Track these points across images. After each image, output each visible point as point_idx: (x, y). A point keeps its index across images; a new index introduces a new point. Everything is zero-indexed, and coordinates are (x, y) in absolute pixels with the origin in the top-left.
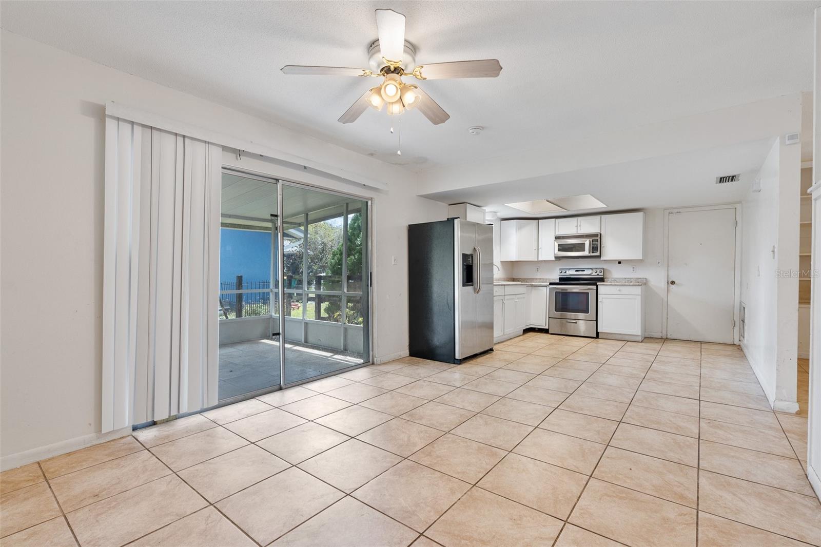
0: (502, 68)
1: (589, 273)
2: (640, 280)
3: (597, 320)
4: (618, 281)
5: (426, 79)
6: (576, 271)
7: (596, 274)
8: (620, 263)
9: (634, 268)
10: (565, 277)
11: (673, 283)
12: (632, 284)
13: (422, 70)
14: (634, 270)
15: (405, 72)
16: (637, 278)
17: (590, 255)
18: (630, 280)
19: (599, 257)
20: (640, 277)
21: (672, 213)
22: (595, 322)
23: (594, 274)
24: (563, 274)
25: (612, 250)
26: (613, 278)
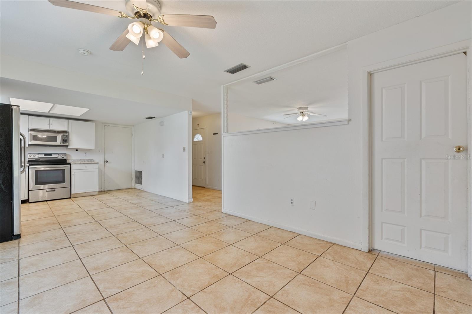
0: (217, 23)
1: (56, 157)
2: (90, 161)
3: (71, 187)
4: (76, 161)
5: (168, 25)
6: (45, 155)
7: (61, 157)
8: (77, 150)
9: (86, 154)
10: (34, 159)
11: (107, 162)
12: (86, 163)
13: (164, 18)
14: (86, 155)
15: (153, 18)
16: (88, 160)
17: (61, 144)
18: (84, 160)
19: (68, 146)
20: (90, 159)
21: (106, 126)
22: (70, 188)
23: (60, 157)
24: (32, 157)
25: (74, 142)
26: (73, 160)
